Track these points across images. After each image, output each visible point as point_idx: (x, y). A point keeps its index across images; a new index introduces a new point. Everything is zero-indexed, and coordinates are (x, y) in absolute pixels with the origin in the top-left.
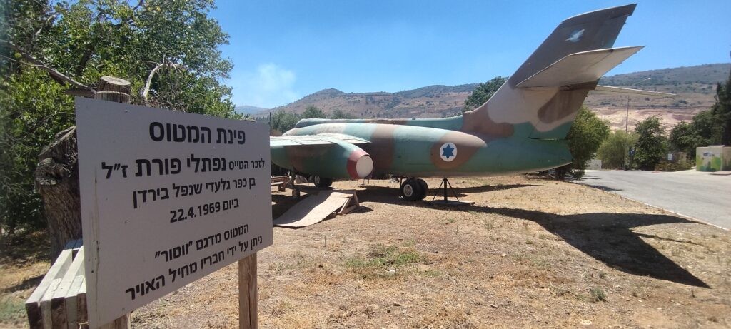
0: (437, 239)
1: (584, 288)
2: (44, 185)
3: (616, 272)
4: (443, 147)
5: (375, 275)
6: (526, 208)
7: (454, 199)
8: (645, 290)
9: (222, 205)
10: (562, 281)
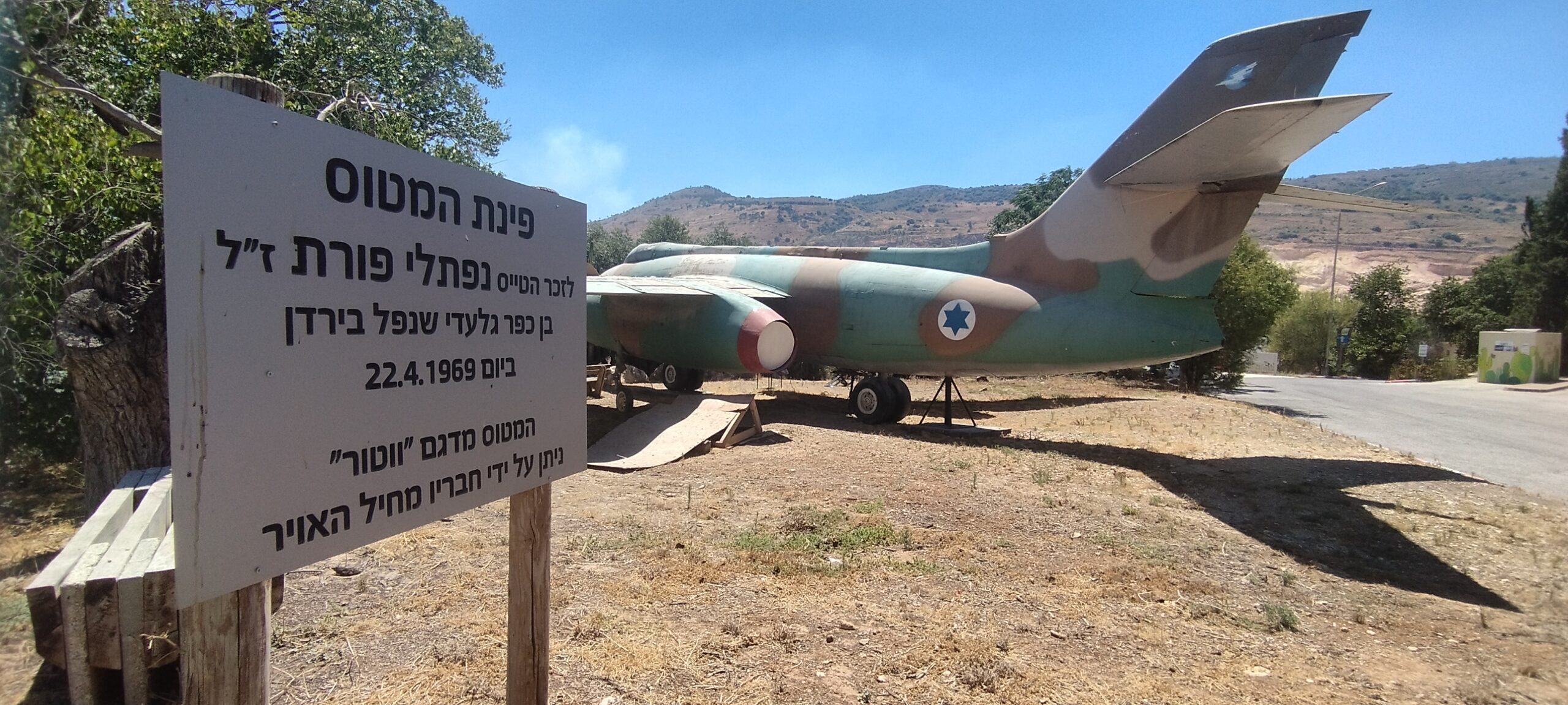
0: (930, 499)
1: (1249, 605)
2: (74, 348)
3: (1316, 574)
4: (944, 308)
5: (799, 568)
6: (1120, 443)
7: (966, 422)
8: (1381, 612)
9: (479, 367)
10: (1203, 589)
